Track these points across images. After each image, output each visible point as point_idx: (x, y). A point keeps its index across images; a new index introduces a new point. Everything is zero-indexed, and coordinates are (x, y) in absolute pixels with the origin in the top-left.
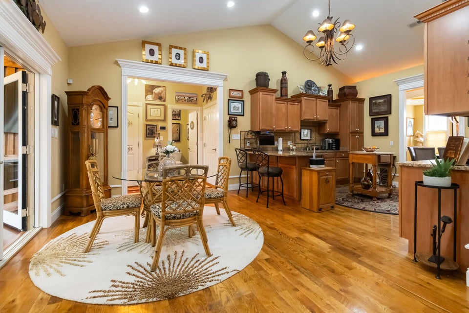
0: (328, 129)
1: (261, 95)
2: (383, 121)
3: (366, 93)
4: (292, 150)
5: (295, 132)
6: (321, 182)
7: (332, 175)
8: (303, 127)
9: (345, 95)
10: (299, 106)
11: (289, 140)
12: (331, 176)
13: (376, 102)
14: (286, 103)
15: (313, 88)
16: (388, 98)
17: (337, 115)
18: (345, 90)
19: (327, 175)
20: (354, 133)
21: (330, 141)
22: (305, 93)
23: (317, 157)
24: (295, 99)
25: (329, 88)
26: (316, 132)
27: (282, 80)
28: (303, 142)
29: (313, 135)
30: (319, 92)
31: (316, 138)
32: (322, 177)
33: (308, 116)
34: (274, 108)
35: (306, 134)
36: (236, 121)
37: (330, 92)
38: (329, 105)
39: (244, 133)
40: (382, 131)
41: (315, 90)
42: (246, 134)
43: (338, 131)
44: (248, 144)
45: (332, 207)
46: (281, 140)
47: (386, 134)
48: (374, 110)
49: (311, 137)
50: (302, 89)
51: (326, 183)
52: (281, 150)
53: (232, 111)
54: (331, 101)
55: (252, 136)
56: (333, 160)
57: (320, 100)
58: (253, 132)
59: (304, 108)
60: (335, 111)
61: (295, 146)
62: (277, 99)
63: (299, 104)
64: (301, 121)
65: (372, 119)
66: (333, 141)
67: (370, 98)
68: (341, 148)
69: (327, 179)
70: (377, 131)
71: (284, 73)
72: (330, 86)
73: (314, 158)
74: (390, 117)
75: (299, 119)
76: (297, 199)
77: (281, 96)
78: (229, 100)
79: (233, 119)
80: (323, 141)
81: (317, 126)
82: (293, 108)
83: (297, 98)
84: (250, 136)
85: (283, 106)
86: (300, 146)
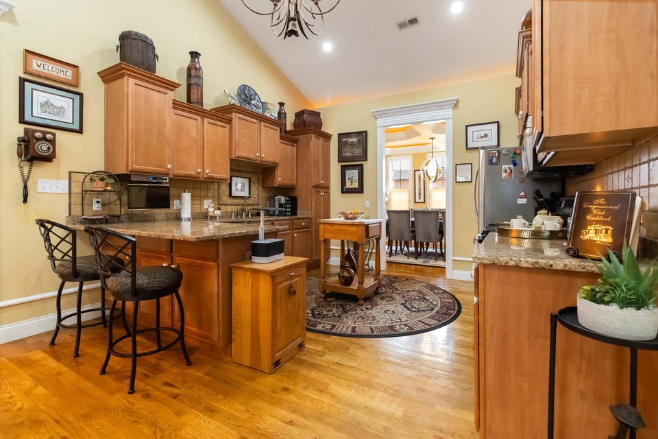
0: (280, 178)
1: (130, 85)
2: (357, 171)
3: (333, 126)
4: (213, 218)
5: (219, 181)
6: (278, 296)
7: (300, 276)
8: (236, 174)
9: (304, 123)
10: (227, 129)
11: (207, 197)
12: (298, 279)
13: (346, 142)
14: (199, 118)
15: (253, 102)
16: (362, 136)
17: (292, 157)
18: (305, 116)
19: (291, 277)
20: (318, 187)
21: (283, 199)
22: (239, 105)
23: (267, 235)
24: (219, 114)
25: (280, 108)
26: (258, 183)
27: (189, 69)
28: (236, 201)
29: (254, 189)
30: (264, 111)
31: (258, 194)
32: (281, 286)
33: (244, 151)
34: (169, 124)
35: (240, 186)
36: (53, 142)
37: (282, 115)
38: (281, 138)
39: (81, 177)
40: (356, 185)
41: (257, 107)
42: (88, 179)
43: (295, 183)
44: (96, 207)
45: (301, 346)
46: (187, 196)
47: (360, 190)
48: (345, 152)
49: (250, 194)
50: (234, 99)
51: (289, 296)
52: (189, 219)
53: (37, 112)
54: (283, 131)
55: (107, 185)
56: (288, 234)
57: (266, 124)
58: (110, 176)
59: (236, 136)
60: (290, 150)
61: (219, 209)
62: (176, 105)
63: (228, 126)
64: (232, 160)
65: (342, 166)
66: (286, 200)
67: (339, 134)
68: (298, 212)
69: (291, 286)
70: (348, 185)
71: (194, 55)
72: (282, 104)
73: (262, 240)
74: (366, 165)
75: (228, 154)
76: (221, 344)
77: (189, 100)
78: (22, 81)
79: (38, 135)
80: (271, 199)
81: (260, 172)
82: (215, 132)
83: (223, 114)
84: (100, 186)
85: (192, 125)
86: (229, 209)
